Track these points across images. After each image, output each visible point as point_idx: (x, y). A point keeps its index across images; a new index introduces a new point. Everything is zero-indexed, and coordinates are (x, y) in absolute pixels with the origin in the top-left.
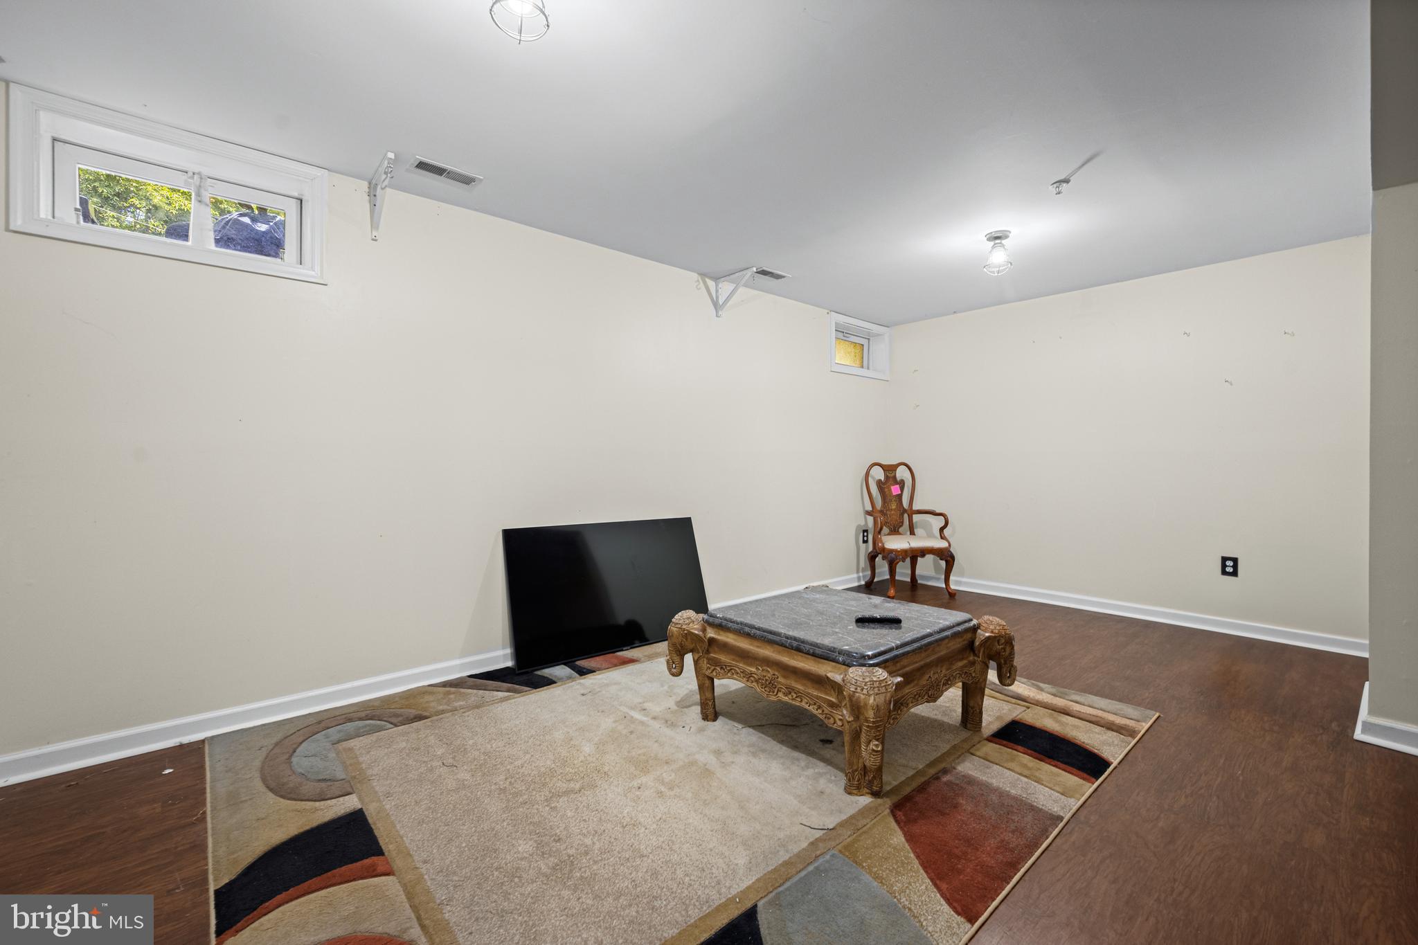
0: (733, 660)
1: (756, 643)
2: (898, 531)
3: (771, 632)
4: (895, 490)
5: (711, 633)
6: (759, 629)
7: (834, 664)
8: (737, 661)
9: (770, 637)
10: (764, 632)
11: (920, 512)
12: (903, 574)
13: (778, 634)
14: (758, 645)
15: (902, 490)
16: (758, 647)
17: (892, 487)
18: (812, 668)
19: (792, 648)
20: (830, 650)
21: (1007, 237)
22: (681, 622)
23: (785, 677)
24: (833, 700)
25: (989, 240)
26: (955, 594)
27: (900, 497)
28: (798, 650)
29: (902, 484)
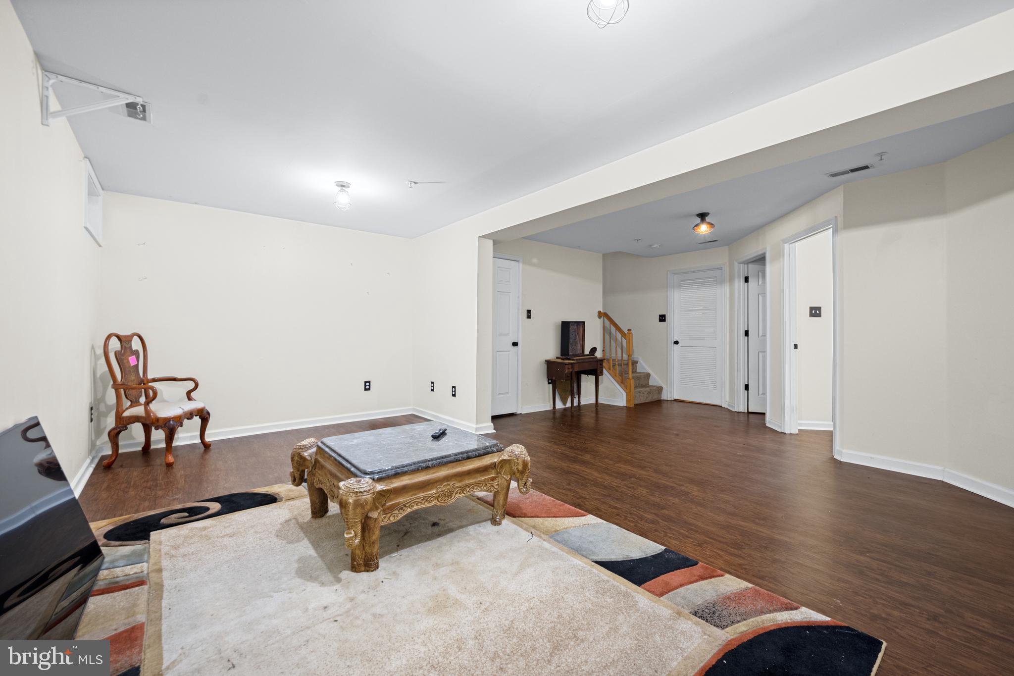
0: (412, 496)
1: (432, 471)
2: (139, 402)
3: (442, 457)
4: (132, 361)
5: (380, 487)
6: (432, 460)
7: (491, 455)
8: (416, 494)
9: (445, 460)
10: (436, 460)
11: (154, 380)
12: (159, 442)
13: (449, 456)
14: (434, 471)
15: (138, 361)
16: (434, 473)
17: (130, 358)
18: (479, 465)
19: (464, 459)
20: (485, 449)
21: (349, 187)
22: (372, 487)
23: (460, 481)
24: (493, 476)
25: (337, 185)
26: (210, 445)
27: (137, 366)
28: (469, 458)
29: (136, 353)
